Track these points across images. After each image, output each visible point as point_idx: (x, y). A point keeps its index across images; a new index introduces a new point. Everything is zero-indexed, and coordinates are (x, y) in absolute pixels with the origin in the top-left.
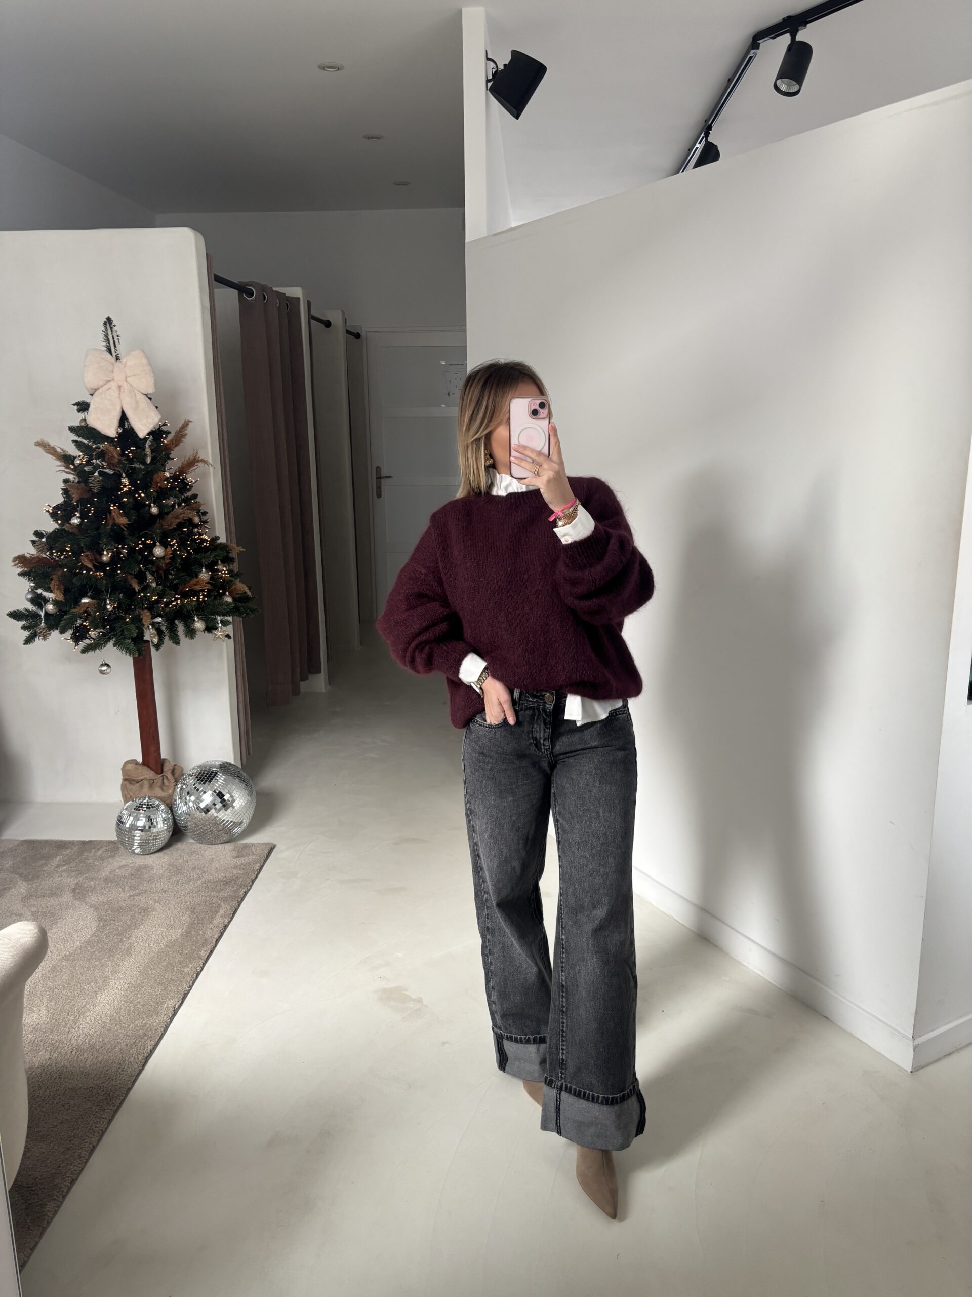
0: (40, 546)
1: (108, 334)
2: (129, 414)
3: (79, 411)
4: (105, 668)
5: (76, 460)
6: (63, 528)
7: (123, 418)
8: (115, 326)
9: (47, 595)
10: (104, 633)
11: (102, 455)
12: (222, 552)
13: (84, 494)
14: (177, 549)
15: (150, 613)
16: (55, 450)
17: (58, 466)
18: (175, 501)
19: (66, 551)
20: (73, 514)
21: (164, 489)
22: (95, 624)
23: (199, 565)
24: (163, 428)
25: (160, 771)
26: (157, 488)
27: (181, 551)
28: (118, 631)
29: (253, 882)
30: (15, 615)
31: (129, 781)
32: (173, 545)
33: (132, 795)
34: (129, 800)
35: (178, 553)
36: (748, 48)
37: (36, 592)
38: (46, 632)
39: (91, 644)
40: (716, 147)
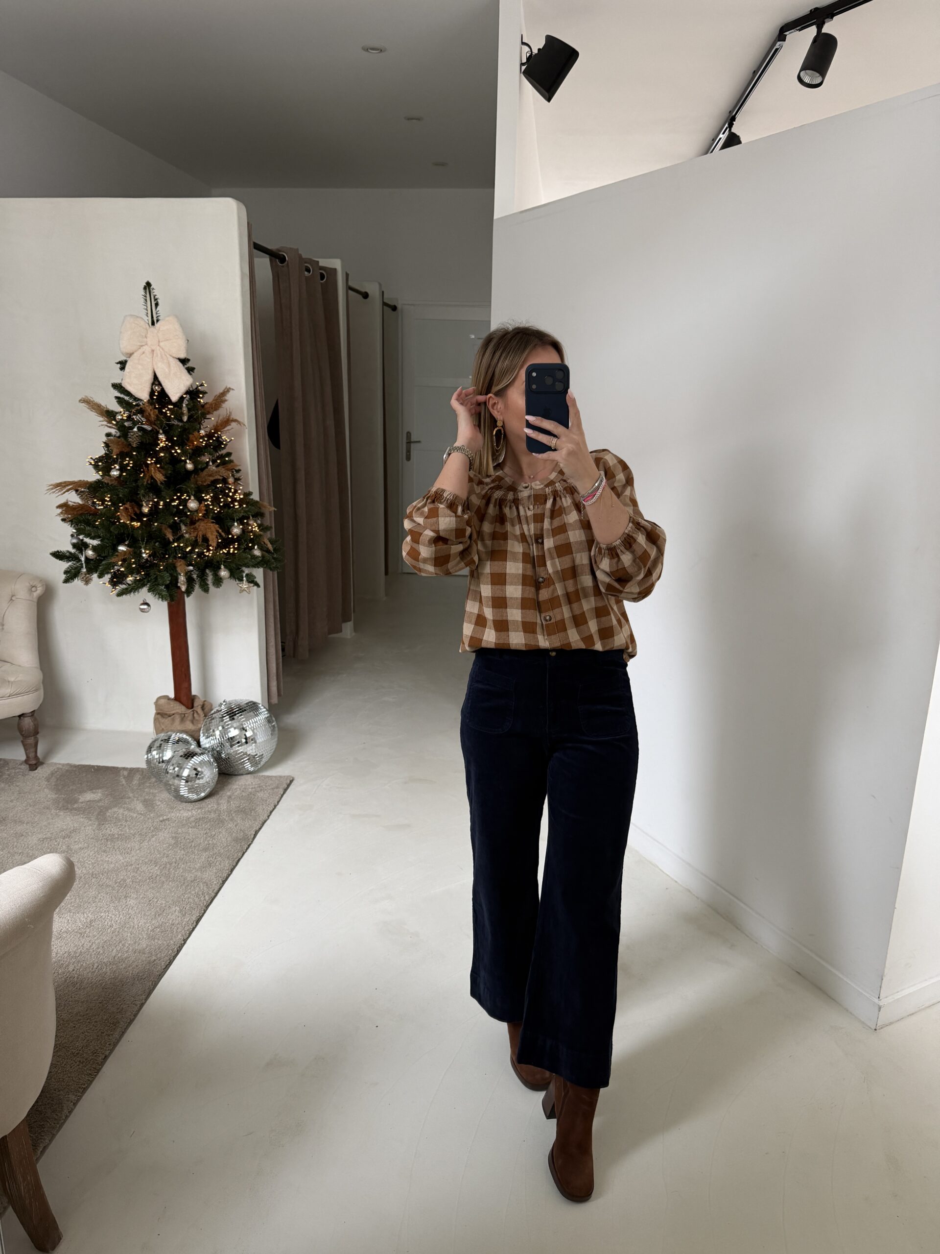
0: (83, 495)
1: (147, 298)
2: (161, 377)
5: (118, 415)
6: (104, 478)
7: (155, 379)
8: (153, 290)
9: (87, 540)
10: (140, 579)
11: (141, 412)
12: (253, 508)
13: (124, 448)
14: (210, 504)
15: (184, 562)
16: (98, 406)
17: (100, 421)
18: (210, 459)
19: (106, 501)
20: (113, 467)
21: (200, 447)
22: (131, 572)
23: (231, 519)
24: (200, 388)
25: (190, 706)
26: (193, 445)
27: (214, 506)
28: (152, 578)
29: (271, 812)
30: (58, 555)
31: (161, 715)
32: (207, 500)
33: (164, 729)
34: (161, 733)
35: (211, 507)
36: (773, 41)
37: (79, 538)
38: (88, 576)
39: (127, 589)
40: (738, 137)
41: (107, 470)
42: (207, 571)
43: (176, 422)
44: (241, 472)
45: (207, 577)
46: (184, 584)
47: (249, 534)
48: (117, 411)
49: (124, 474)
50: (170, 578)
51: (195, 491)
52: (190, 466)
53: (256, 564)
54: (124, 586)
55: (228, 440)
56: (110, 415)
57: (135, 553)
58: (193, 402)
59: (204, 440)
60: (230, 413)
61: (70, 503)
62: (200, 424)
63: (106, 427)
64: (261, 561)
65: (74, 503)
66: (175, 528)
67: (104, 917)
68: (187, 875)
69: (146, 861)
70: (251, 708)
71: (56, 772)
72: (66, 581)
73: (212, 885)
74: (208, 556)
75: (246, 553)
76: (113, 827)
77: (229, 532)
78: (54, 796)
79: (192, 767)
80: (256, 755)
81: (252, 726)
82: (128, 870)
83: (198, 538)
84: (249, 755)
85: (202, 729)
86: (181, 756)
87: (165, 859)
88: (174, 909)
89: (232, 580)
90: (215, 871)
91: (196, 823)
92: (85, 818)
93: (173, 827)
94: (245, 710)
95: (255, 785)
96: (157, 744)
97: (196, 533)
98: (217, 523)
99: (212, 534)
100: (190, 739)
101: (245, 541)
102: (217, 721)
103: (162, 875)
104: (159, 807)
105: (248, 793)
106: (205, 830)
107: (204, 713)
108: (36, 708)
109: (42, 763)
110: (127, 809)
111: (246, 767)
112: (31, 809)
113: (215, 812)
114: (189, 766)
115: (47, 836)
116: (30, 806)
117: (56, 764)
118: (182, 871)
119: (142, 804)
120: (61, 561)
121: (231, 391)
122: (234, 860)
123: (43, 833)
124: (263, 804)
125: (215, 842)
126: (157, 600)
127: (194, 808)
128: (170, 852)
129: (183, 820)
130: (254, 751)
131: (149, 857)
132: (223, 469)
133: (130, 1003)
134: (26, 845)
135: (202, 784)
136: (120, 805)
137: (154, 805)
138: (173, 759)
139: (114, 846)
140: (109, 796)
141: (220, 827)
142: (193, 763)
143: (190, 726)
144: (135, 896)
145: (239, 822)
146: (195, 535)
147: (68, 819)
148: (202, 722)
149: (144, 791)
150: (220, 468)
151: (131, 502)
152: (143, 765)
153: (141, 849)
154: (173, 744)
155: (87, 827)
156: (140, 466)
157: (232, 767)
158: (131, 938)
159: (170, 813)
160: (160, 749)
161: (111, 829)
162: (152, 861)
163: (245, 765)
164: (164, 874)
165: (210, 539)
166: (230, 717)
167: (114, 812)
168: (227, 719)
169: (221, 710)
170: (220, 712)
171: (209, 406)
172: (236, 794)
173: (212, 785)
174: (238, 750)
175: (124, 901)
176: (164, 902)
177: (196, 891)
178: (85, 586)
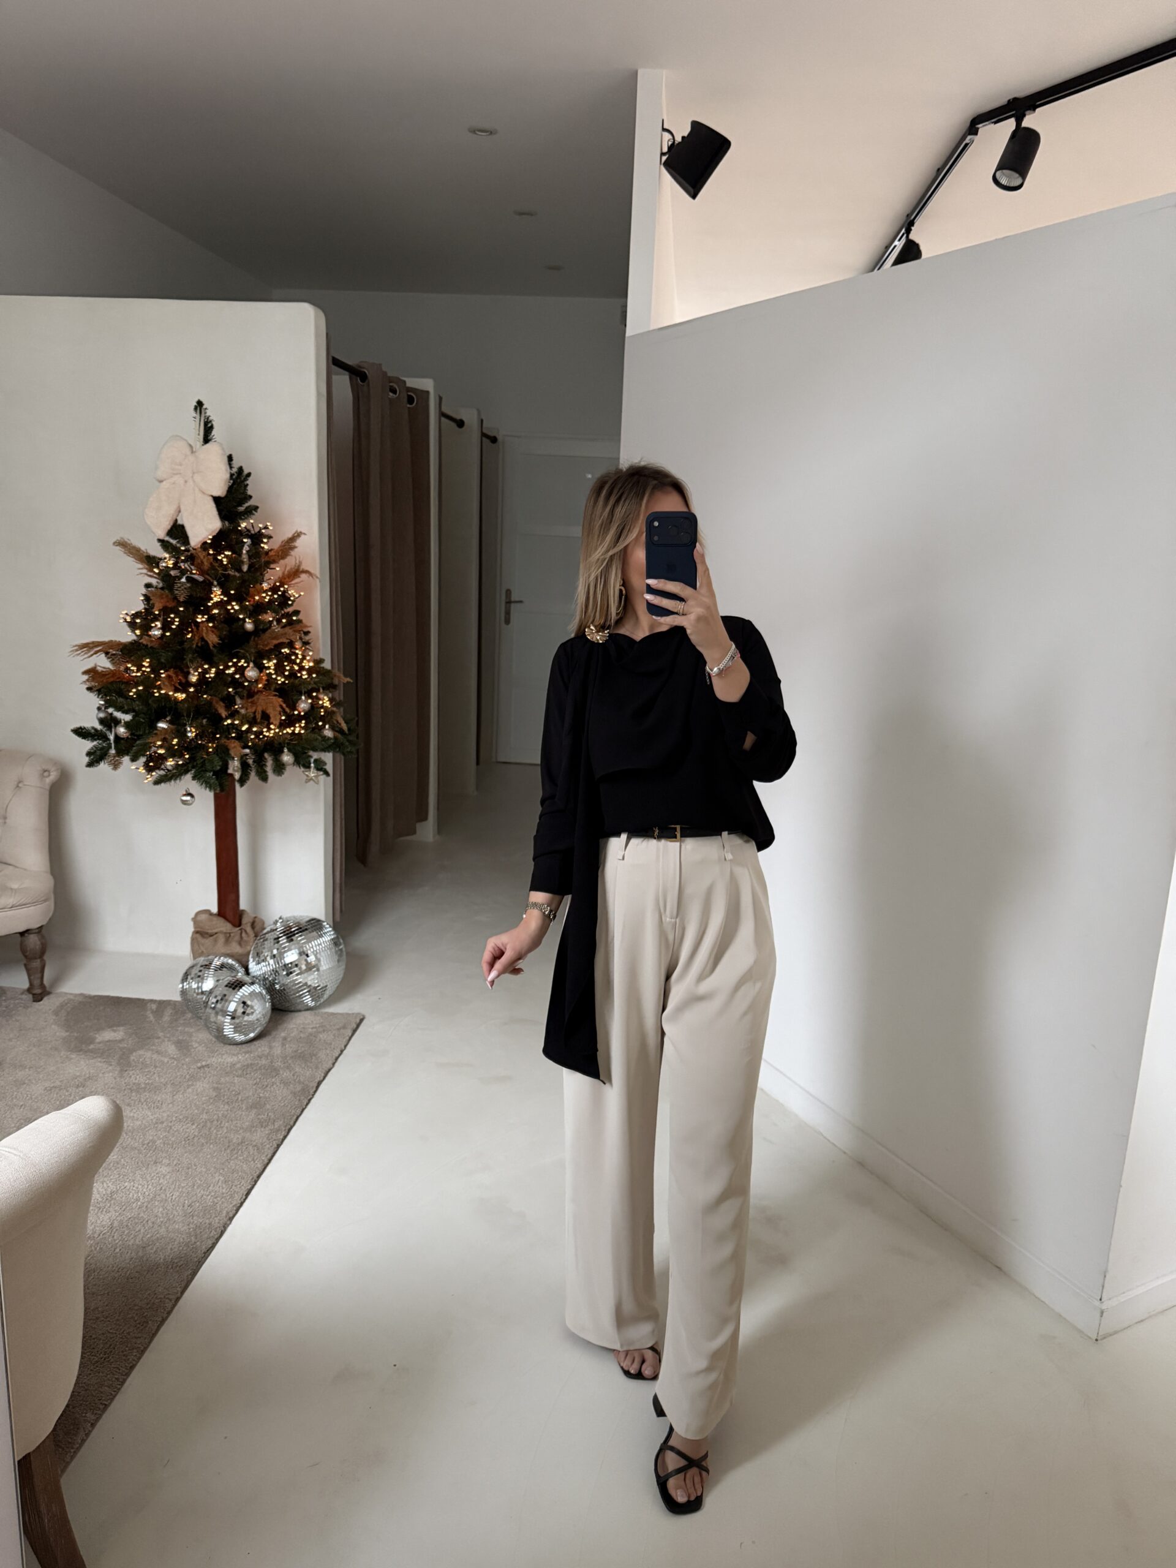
0: (113, 659)
5: (162, 562)
6: (141, 641)
9: (118, 715)
10: (183, 763)
11: (191, 558)
12: (325, 678)
13: (168, 602)
14: (273, 672)
15: (239, 744)
16: (137, 551)
17: (139, 569)
18: (274, 618)
19: (144, 666)
20: (153, 625)
21: (262, 603)
22: (172, 753)
23: (297, 692)
24: (263, 531)
25: (237, 924)
26: (254, 601)
27: (277, 676)
28: (199, 762)
29: (337, 1059)
30: (81, 732)
31: (201, 934)
32: (269, 668)
33: (204, 951)
34: (200, 956)
35: (274, 676)
36: (963, 133)
37: (107, 712)
38: (117, 758)
39: (166, 776)
40: (917, 246)
41: (146, 628)
42: (266, 755)
43: (231, 572)
44: (310, 635)
45: (265, 762)
46: (237, 771)
47: (319, 710)
48: (160, 557)
49: (168, 634)
50: (221, 763)
51: (254, 656)
52: (249, 626)
53: (327, 748)
54: (162, 772)
55: (297, 596)
56: (151, 561)
57: (178, 731)
58: (255, 549)
59: (267, 595)
60: (300, 563)
61: (99, 669)
62: (262, 575)
63: (146, 577)
64: (333, 743)
65: (104, 668)
66: (229, 701)
67: (128, 1187)
68: (232, 1137)
69: (181, 1117)
70: (314, 926)
71: (66, 1004)
72: (90, 765)
73: (264, 1149)
74: (268, 737)
75: (315, 733)
76: (138, 1075)
77: (294, 708)
78: (64, 1034)
79: (239, 999)
80: (318, 986)
81: (315, 949)
82: (159, 1129)
83: (257, 714)
84: (310, 986)
85: (251, 952)
86: (226, 986)
87: (205, 1114)
88: (217, 1179)
89: (295, 767)
90: (267, 1132)
91: (243, 1071)
92: (104, 1062)
93: (214, 1075)
94: (306, 929)
95: (316, 1024)
96: (195, 971)
97: (254, 708)
98: (280, 697)
99: (274, 710)
100: (237, 965)
101: (314, 719)
102: (271, 942)
103: (201, 1135)
104: (197, 1050)
105: (307, 1034)
106: (255, 1079)
107: (254, 933)
108: (44, 923)
109: (49, 993)
110: (157, 1052)
111: (305, 1001)
112: (34, 1050)
113: (267, 1057)
114: (237, 998)
115: (55, 1085)
116: (34, 1046)
117: (66, 994)
118: (225, 1131)
119: (176, 1046)
120: (83, 740)
121: (303, 536)
122: (291, 1119)
123: (50, 1081)
124: (326, 1049)
125: (267, 1095)
126: (203, 790)
127: (241, 1052)
128: (210, 1107)
129: (227, 1066)
130: (316, 981)
131: (184, 1112)
132: (290, 631)
133: (162, 1296)
134: (29, 1096)
135: (251, 1021)
136: (147, 1047)
137: (190, 1047)
138: (216, 989)
139: (140, 1097)
140: (134, 1035)
141: (273, 1077)
142: (241, 994)
143: (236, 948)
144: (167, 1161)
145: (297, 1069)
146: (253, 711)
147: (82, 1063)
148: (251, 944)
149: (177, 1030)
150: (287, 629)
151: (174, 669)
152: (177, 998)
153: (175, 1103)
154: (216, 970)
155: (108, 1074)
156: (188, 622)
157: (288, 1002)
158: (163, 1214)
159: (209, 1058)
160: (199, 976)
161: (137, 1077)
162: (187, 1118)
163: (304, 999)
164: (204, 1135)
165: (271, 716)
166: (288, 938)
167: (140, 1055)
168: (283, 940)
169: (276, 929)
170: (275, 932)
171: (274, 554)
172: (292, 1035)
173: (264, 1021)
174: (296, 980)
175: (154, 1169)
176: (204, 1170)
177: (245, 1156)
178: (113, 771)
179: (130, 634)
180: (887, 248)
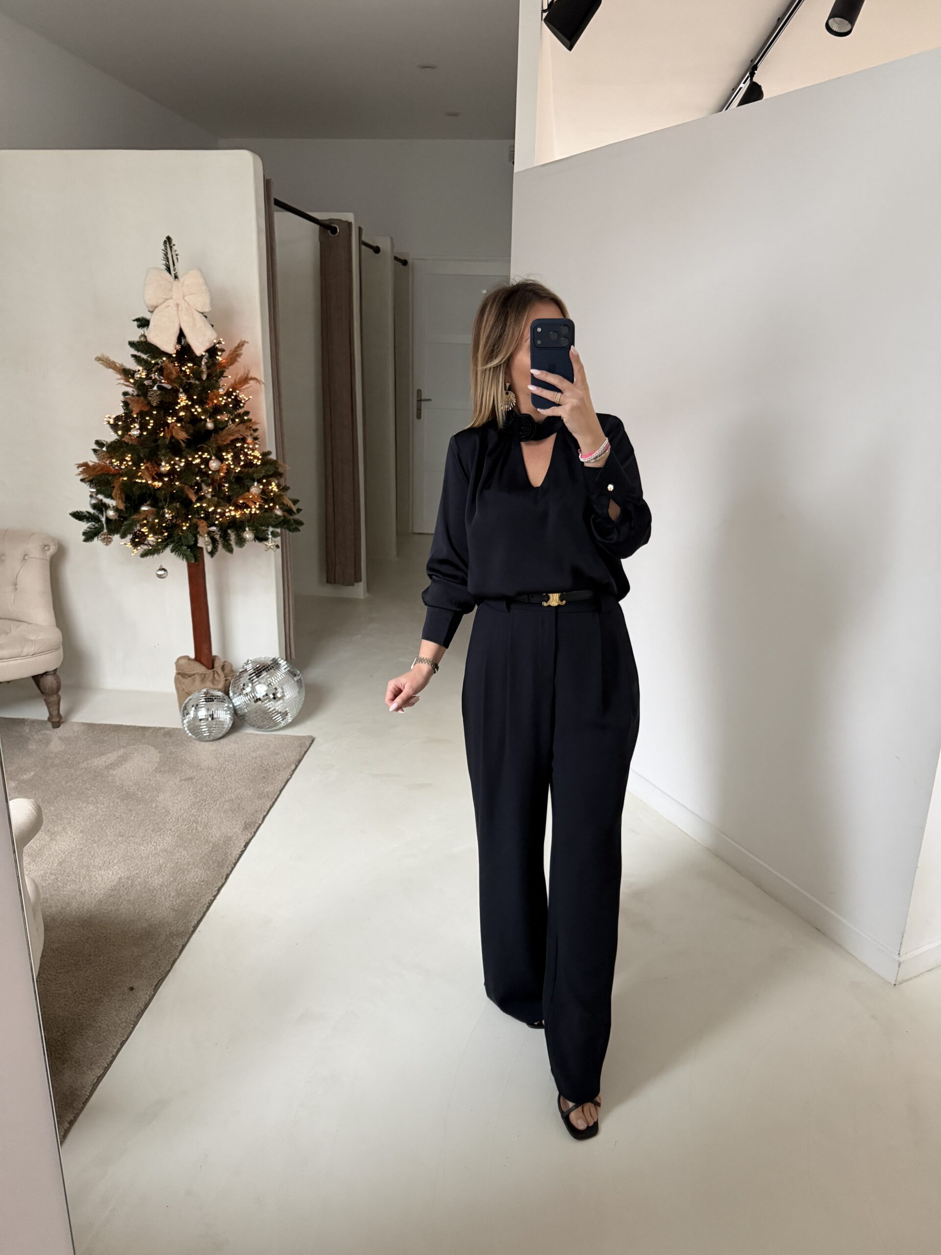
0: (100, 455)
1: (167, 253)
2: (186, 332)
3: (139, 326)
4: (162, 572)
5: (136, 373)
6: (123, 439)
7: (181, 335)
8: (174, 245)
9: (108, 501)
10: (163, 540)
11: (160, 370)
12: (272, 467)
13: (143, 406)
14: (231, 463)
15: (207, 522)
16: (115, 364)
17: (118, 379)
18: (229, 418)
19: (126, 460)
20: (132, 426)
21: (219, 406)
22: (153, 530)
23: (251, 479)
24: (218, 346)
25: (211, 667)
27: (235, 466)
28: (176, 538)
29: (294, 772)
30: (78, 516)
31: (181, 675)
32: (227, 459)
33: (185, 688)
34: (182, 692)
35: (232, 467)
37: (97, 499)
38: (108, 536)
39: (149, 550)
40: (760, 87)
41: (127, 429)
42: (229, 531)
43: (192, 381)
44: (258, 431)
45: (230, 537)
46: (206, 545)
47: (269, 494)
48: (134, 370)
49: (145, 433)
50: (194, 539)
51: (216, 450)
52: (210, 425)
54: (146, 547)
56: (127, 373)
57: (158, 513)
58: (213, 361)
59: (223, 399)
62: (217, 381)
63: (123, 386)
64: (282, 521)
65: (92, 463)
66: (197, 488)
70: (273, 665)
71: (78, 731)
75: (268, 513)
89: (254, 541)
93: (197, 785)
94: (268, 668)
95: (277, 744)
101: (266, 501)
104: (183, 766)
107: (224, 674)
108: (57, 666)
109: (63, 722)
117: (79, 723)
120: (80, 522)
121: (247, 344)
129: (207, 778)
132: (243, 428)
137: (177, 764)
143: (210, 686)
148: (223, 682)
149: (167, 751)
150: (241, 425)
151: (151, 462)
156: (161, 424)
159: (193, 772)
171: (226, 364)
178: (106, 546)
179: (113, 433)
180: (734, 90)
